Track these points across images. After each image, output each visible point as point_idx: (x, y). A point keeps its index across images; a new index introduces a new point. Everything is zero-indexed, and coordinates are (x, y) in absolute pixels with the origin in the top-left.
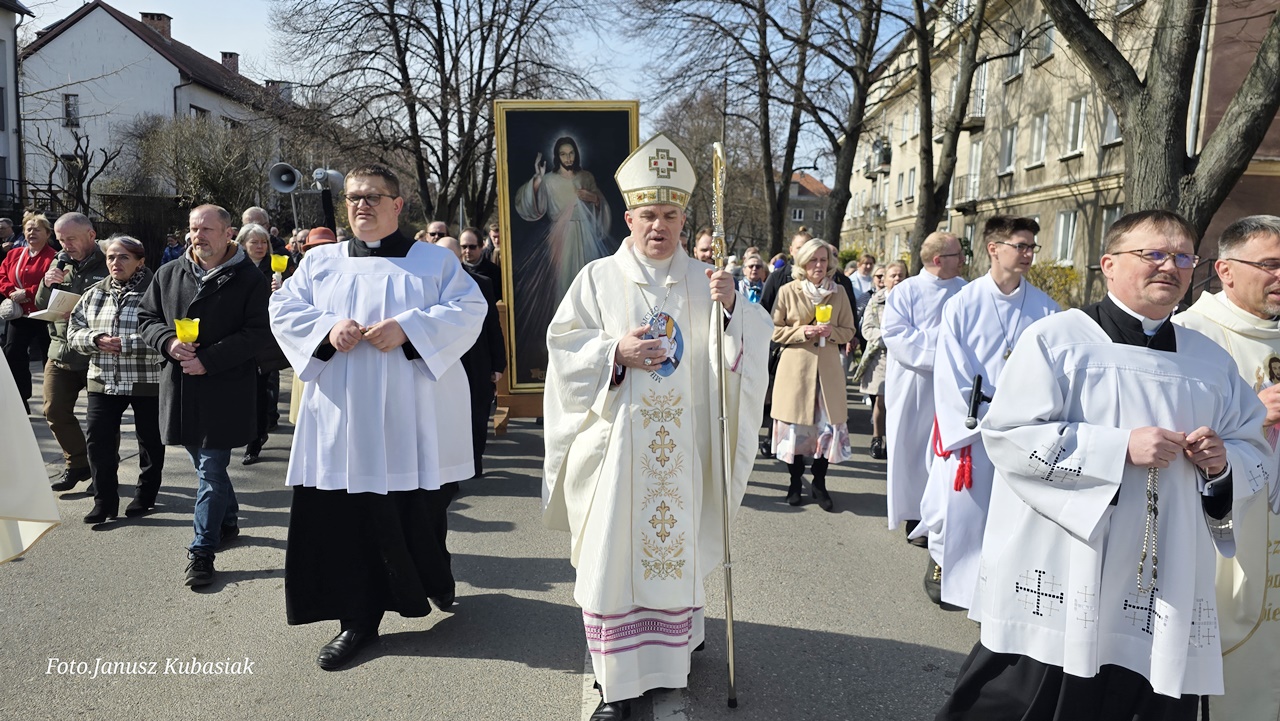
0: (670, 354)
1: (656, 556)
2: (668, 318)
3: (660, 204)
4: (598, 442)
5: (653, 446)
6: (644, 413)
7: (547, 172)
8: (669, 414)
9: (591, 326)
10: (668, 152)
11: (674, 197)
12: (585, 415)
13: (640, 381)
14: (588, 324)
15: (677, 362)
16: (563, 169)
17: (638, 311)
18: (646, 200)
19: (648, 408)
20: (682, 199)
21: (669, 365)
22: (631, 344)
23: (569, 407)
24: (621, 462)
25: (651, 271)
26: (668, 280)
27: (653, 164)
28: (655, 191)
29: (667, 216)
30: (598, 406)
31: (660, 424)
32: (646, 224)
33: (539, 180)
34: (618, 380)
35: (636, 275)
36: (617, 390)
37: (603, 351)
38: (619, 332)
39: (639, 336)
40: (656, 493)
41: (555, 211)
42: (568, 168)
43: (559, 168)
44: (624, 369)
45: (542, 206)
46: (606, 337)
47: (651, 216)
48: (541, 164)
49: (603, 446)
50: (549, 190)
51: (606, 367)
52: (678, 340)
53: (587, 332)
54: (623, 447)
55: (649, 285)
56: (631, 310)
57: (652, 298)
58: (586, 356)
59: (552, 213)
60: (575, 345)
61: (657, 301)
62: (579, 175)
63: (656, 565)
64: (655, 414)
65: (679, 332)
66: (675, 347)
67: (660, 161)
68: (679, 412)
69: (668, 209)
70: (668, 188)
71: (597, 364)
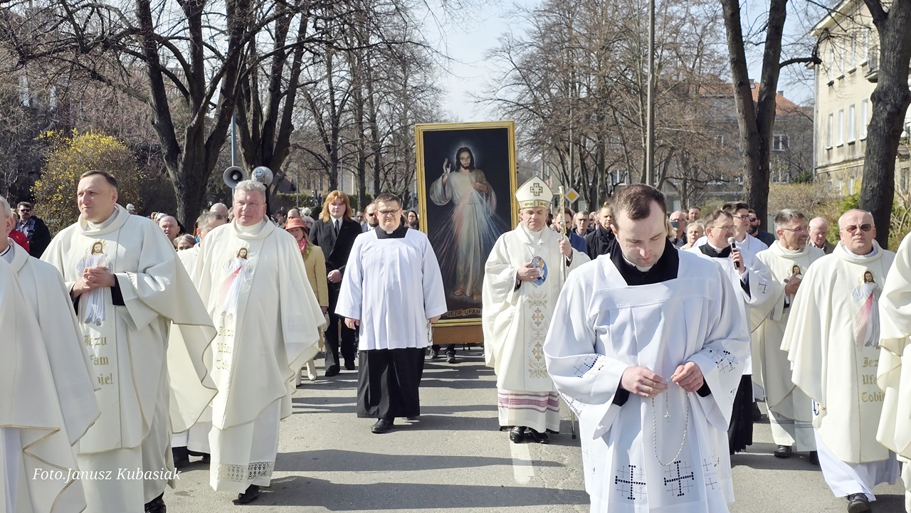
0: (541, 276)
1: (536, 367)
2: (540, 259)
3: (535, 208)
4: (509, 315)
5: (533, 317)
6: (530, 302)
7: (451, 171)
8: (541, 302)
9: (505, 263)
10: (538, 184)
11: (541, 204)
12: (503, 304)
13: (528, 287)
14: (504, 262)
15: (545, 279)
16: (462, 169)
17: (526, 256)
18: (529, 206)
19: (531, 300)
20: (545, 205)
21: (540, 280)
22: (523, 270)
23: (495, 300)
24: (519, 324)
25: (532, 237)
26: (540, 241)
27: (532, 189)
28: (532, 202)
29: (538, 213)
30: (509, 299)
31: (537, 307)
32: (529, 216)
33: (446, 177)
34: (518, 287)
35: (525, 240)
36: (517, 291)
37: (511, 274)
38: (518, 265)
39: (527, 267)
40: (535, 339)
41: (457, 198)
42: (465, 168)
43: (460, 168)
44: (521, 281)
45: (448, 195)
46: (512, 268)
47: (531, 213)
48: (447, 166)
49: (511, 317)
50: (453, 184)
51: (513, 281)
52: (545, 268)
53: (503, 265)
54: (520, 316)
55: (532, 244)
56: (523, 255)
57: (533, 250)
58: (503, 276)
59: (455, 199)
60: (498, 272)
61: (535, 251)
62: (473, 173)
63: (535, 371)
64: (535, 303)
65: (545, 265)
66: (543, 272)
67: (535, 189)
68: (546, 302)
69: (539, 209)
70: (538, 200)
71: (508, 280)
